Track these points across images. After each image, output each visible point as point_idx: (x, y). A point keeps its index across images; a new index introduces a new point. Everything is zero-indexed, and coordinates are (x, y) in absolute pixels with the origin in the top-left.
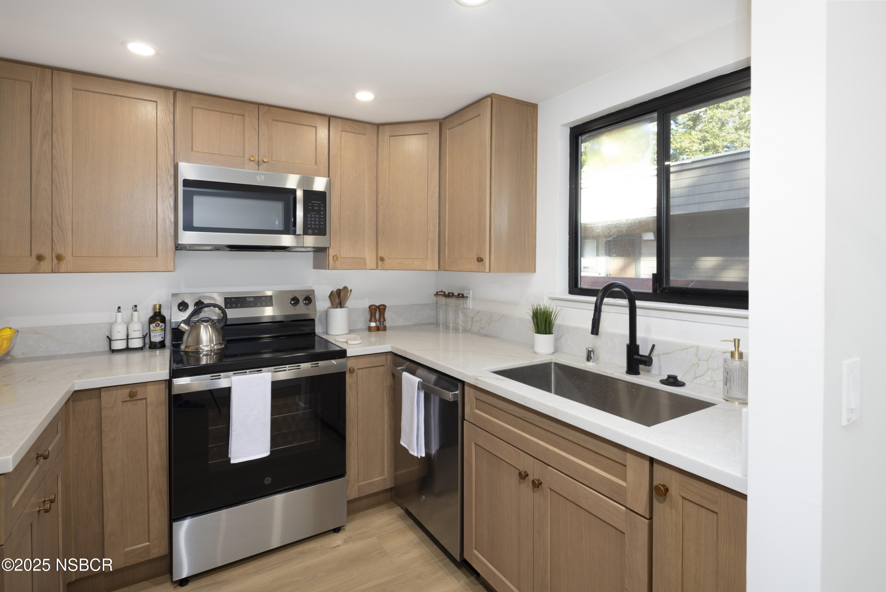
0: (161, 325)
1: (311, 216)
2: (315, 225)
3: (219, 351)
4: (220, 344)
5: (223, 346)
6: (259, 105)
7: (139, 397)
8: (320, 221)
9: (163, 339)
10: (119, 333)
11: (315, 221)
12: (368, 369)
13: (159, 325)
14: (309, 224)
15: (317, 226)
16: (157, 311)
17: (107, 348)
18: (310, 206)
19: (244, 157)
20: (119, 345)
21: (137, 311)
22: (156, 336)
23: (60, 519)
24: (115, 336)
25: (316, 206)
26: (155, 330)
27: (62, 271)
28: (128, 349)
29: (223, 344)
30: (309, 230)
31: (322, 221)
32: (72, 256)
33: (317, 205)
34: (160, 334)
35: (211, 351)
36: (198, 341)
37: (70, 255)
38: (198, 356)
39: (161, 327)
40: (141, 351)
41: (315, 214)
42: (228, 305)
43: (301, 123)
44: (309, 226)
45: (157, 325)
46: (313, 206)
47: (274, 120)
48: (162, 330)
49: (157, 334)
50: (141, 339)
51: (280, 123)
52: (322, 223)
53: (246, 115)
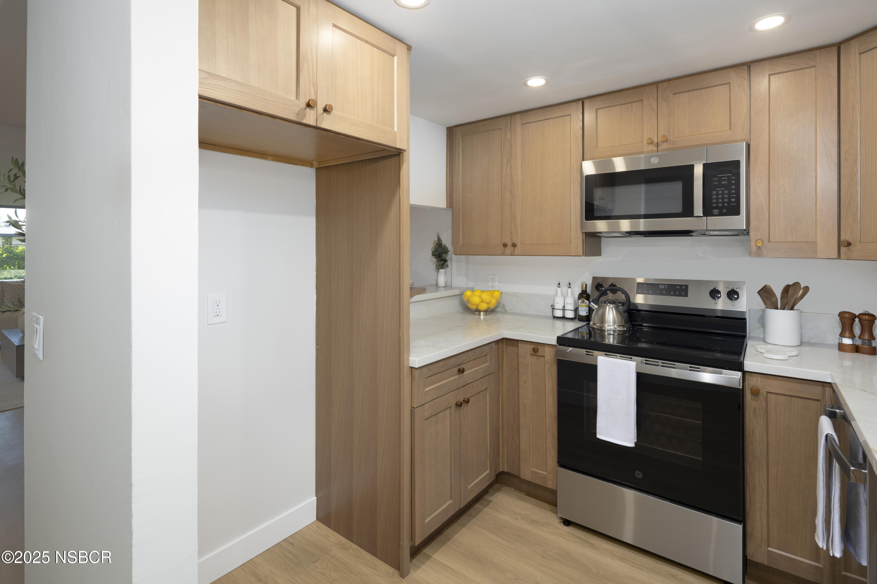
0: (586, 302)
1: (717, 192)
2: (723, 203)
3: (622, 333)
4: (623, 326)
5: (625, 329)
6: (656, 84)
7: (540, 354)
8: (729, 198)
9: (588, 314)
10: (559, 305)
11: (723, 198)
12: (788, 398)
13: (584, 302)
14: (714, 203)
15: (726, 205)
16: (584, 289)
17: (551, 315)
18: (716, 181)
19: (643, 142)
20: (559, 314)
21: (570, 288)
22: (582, 310)
23: (488, 421)
24: (556, 307)
25: (725, 180)
26: (581, 306)
27: (515, 255)
28: (563, 318)
29: (626, 327)
30: (715, 210)
31: (733, 198)
32: (521, 244)
33: (726, 178)
34: (585, 309)
35: (614, 332)
36: (603, 320)
37: (520, 243)
38: (602, 333)
39: (586, 303)
40: (571, 321)
41: (723, 190)
42: (640, 291)
43: (711, 85)
44: (715, 205)
45: (583, 301)
46: (720, 180)
47: (674, 94)
48: (586, 306)
49: (583, 309)
50: (573, 311)
51: (681, 95)
52: (733, 200)
53: (644, 99)
